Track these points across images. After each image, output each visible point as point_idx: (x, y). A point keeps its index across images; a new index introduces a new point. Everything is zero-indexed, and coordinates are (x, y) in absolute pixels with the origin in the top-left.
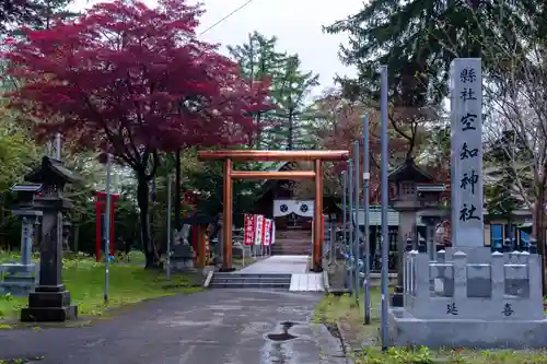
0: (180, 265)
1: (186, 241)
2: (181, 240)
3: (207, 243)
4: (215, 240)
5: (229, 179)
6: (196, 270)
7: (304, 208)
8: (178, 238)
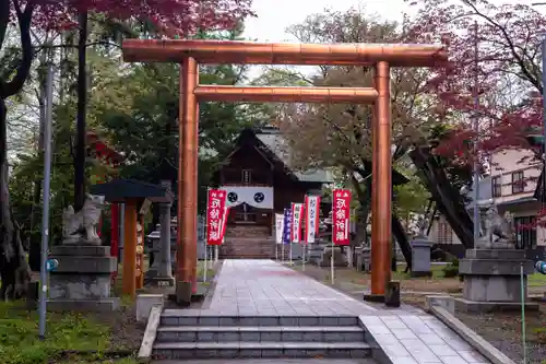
0: (77, 290)
1: (93, 235)
2: (83, 231)
3: (140, 240)
4: (155, 235)
5: (191, 98)
6: (116, 303)
7: (259, 197)
8: (75, 226)
